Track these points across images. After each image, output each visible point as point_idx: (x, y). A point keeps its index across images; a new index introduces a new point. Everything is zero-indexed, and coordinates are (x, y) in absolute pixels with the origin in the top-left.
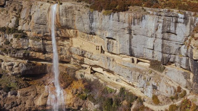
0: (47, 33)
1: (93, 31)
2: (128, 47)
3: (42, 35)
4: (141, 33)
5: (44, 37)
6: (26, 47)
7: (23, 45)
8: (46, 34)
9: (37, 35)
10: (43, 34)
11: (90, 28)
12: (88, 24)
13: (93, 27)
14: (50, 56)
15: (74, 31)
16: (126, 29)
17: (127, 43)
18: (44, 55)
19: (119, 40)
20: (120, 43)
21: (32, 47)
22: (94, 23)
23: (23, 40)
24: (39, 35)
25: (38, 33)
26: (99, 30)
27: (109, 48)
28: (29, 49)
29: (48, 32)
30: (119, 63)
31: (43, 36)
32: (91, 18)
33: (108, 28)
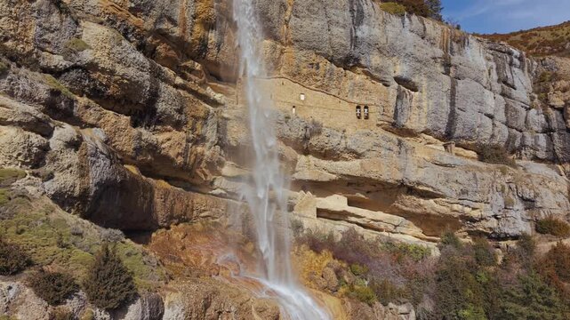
0: (170, 26)
1: (357, 50)
2: (447, 108)
3: (148, 24)
4: (473, 76)
5: (149, 39)
6: (58, 61)
7: (42, 43)
8: (165, 26)
9: (125, 13)
10: (155, 23)
11: (352, 40)
12: (344, 27)
13: (362, 39)
14: (161, 137)
15: (274, 48)
16: (439, 60)
17: (445, 98)
18: (135, 131)
19: (428, 89)
20: (429, 98)
21: (105, 63)
22: (364, 27)
23: (50, 13)
24: (133, 20)
25: (134, 11)
26: (376, 52)
27: (400, 111)
28: (73, 74)
29: (174, 23)
30: (427, 157)
31: (151, 32)
32: (355, 8)
33: (404, 49)
